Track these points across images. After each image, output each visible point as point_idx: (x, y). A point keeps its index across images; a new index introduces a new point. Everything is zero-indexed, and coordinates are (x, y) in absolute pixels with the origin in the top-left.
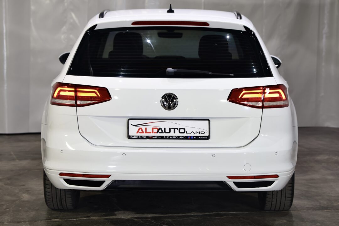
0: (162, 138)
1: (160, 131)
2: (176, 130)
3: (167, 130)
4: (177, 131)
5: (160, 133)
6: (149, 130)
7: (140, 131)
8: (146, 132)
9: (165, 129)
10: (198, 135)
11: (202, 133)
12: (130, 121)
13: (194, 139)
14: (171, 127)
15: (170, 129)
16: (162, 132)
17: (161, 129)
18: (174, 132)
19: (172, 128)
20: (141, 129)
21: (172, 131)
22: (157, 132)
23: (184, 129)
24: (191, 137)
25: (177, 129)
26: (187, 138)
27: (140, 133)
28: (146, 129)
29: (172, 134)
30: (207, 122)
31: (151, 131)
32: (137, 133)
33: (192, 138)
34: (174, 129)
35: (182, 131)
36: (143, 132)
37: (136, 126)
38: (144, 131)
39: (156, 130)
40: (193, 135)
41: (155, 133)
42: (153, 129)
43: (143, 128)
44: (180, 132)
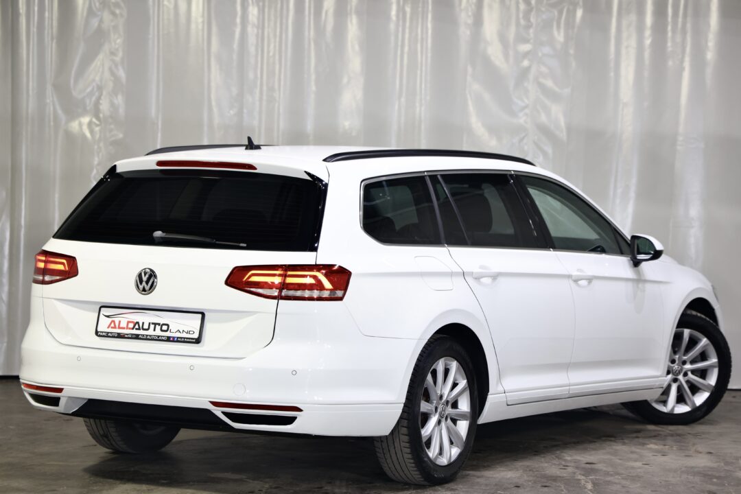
0: (137, 337)
1: (137, 327)
2: (157, 326)
3: (146, 326)
4: (158, 328)
5: (136, 329)
6: (124, 324)
7: (112, 325)
8: (119, 328)
9: (143, 323)
10: (185, 335)
11: (191, 332)
12: (102, 309)
13: (178, 341)
14: (151, 322)
15: (150, 323)
16: (139, 329)
17: (138, 323)
18: (154, 330)
19: (153, 324)
20: (113, 321)
21: (152, 326)
22: (133, 329)
23: (168, 325)
24: (174, 338)
25: (159, 324)
26: (169, 339)
27: (112, 328)
28: (120, 322)
29: (151, 332)
30: (200, 316)
31: (125, 326)
32: (108, 327)
33: (176, 339)
34: (155, 324)
35: (165, 328)
36: (115, 327)
37: (108, 316)
38: (117, 326)
39: (131, 325)
40: (178, 335)
41: (130, 329)
42: (128, 322)
43: (117, 320)
44: (162, 330)
